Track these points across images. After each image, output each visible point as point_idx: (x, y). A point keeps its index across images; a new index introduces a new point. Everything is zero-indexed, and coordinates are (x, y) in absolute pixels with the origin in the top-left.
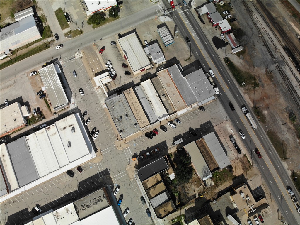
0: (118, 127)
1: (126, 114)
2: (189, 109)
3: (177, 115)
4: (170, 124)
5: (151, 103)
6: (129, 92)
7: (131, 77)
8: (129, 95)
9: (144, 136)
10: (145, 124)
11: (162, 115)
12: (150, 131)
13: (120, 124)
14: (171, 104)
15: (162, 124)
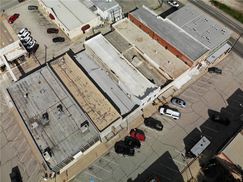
0: (39, 142)
1: (58, 104)
2: (194, 71)
3: (174, 90)
4: (165, 111)
5: (113, 73)
6: (61, 63)
7: (66, 44)
8: (63, 67)
9: (113, 151)
10: (109, 119)
11: (144, 90)
12: (125, 136)
13: (43, 133)
14: (154, 70)
15: (147, 116)
